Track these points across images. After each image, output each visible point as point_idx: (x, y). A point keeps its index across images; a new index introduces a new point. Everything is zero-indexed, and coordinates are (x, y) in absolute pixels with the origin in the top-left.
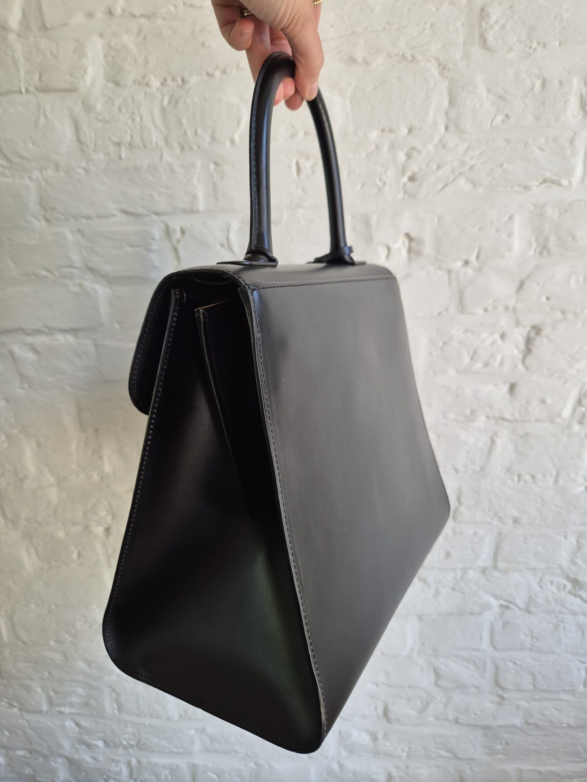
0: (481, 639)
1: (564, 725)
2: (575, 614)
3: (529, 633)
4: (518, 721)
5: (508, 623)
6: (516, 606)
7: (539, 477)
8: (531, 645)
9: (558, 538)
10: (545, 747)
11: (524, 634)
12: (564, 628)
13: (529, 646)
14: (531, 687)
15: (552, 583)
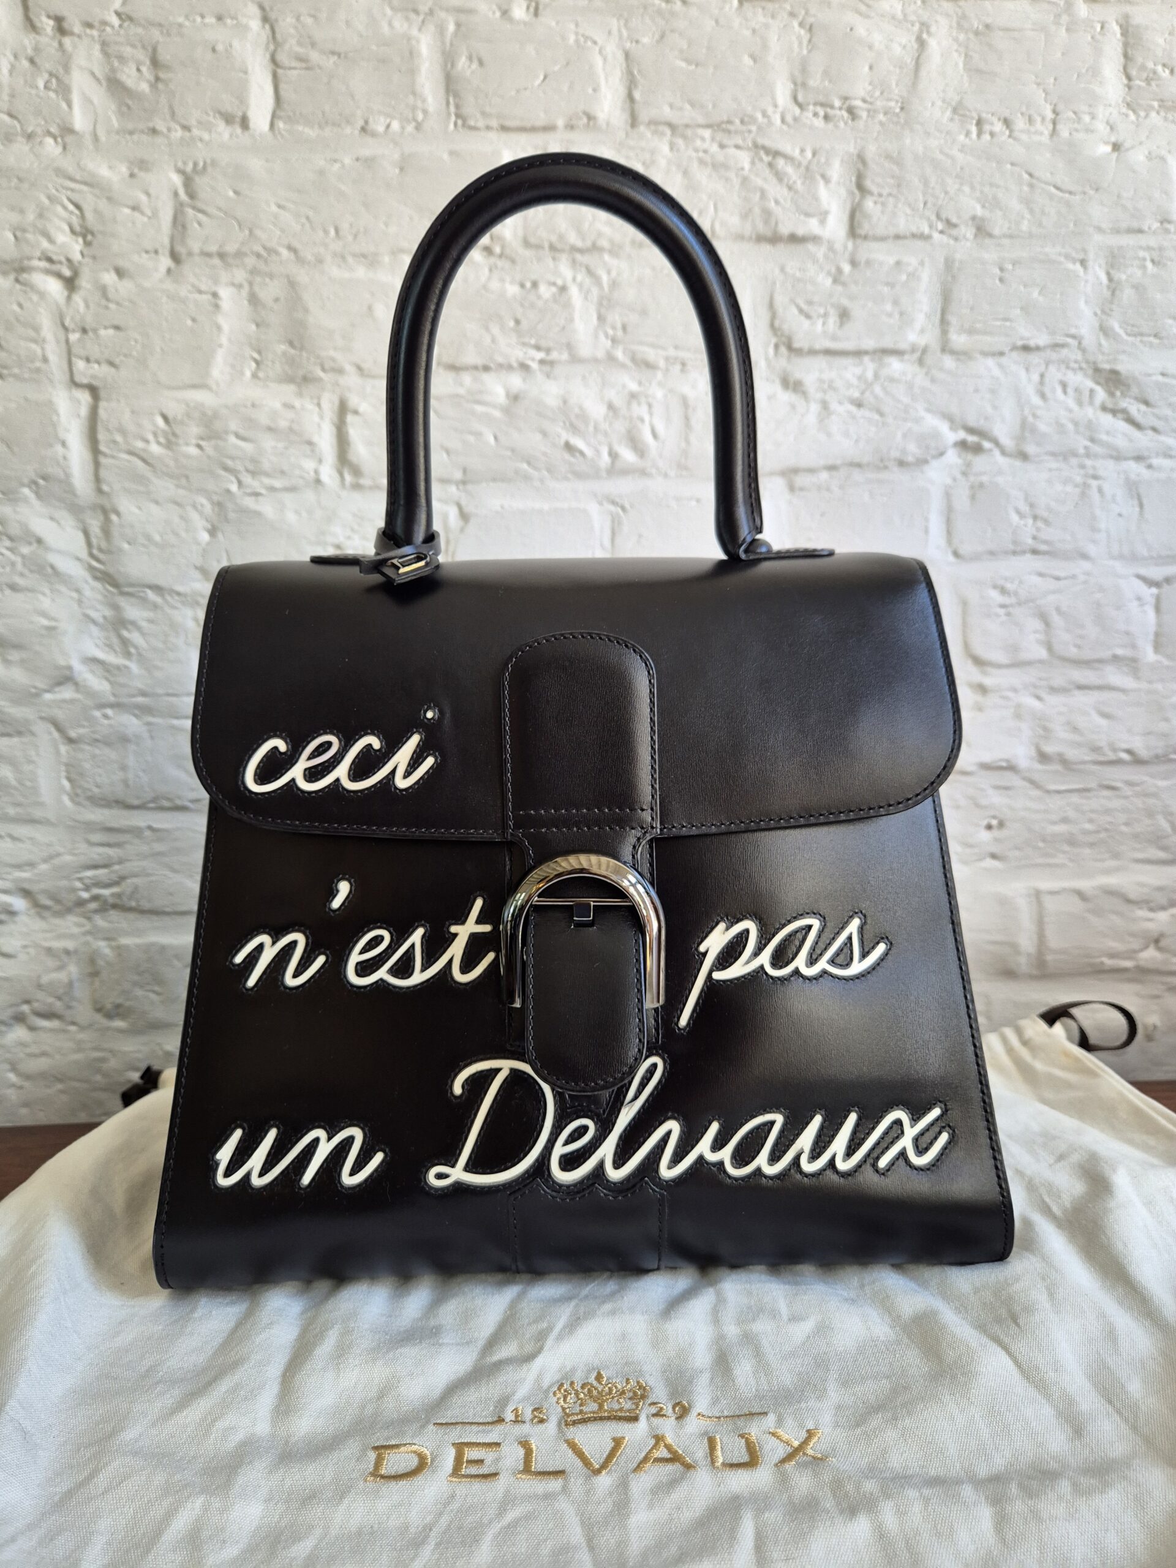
0: (926, 531)
1: (1125, 756)
2: (1118, 456)
3: (1027, 508)
4: (1022, 754)
5: (981, 485)
6: (996, 443)
7: (1020, 124)
8: (1034, 538)
9: (1070, 266)
10: (1088, 826)
11: (1018, 512)
12: (1100, 490)
13: (1030, 541)
14: (1043, 653)
15: (1064, 386)
